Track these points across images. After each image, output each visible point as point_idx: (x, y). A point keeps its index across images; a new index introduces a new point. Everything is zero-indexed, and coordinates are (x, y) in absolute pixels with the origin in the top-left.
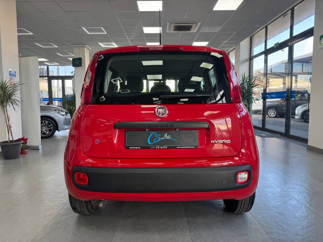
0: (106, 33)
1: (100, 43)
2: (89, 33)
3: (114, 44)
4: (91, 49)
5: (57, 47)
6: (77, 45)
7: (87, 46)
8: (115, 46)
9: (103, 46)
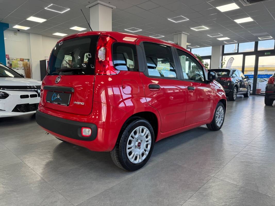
0: (188, 19)
1: (192, 28)
2: (175, 22)
3: (203, 26)
4: (189, 34)
5: (164, 36)
6: (176, 32)
7: (183, 32)
8: (206, 28)
9: (197, 30)
